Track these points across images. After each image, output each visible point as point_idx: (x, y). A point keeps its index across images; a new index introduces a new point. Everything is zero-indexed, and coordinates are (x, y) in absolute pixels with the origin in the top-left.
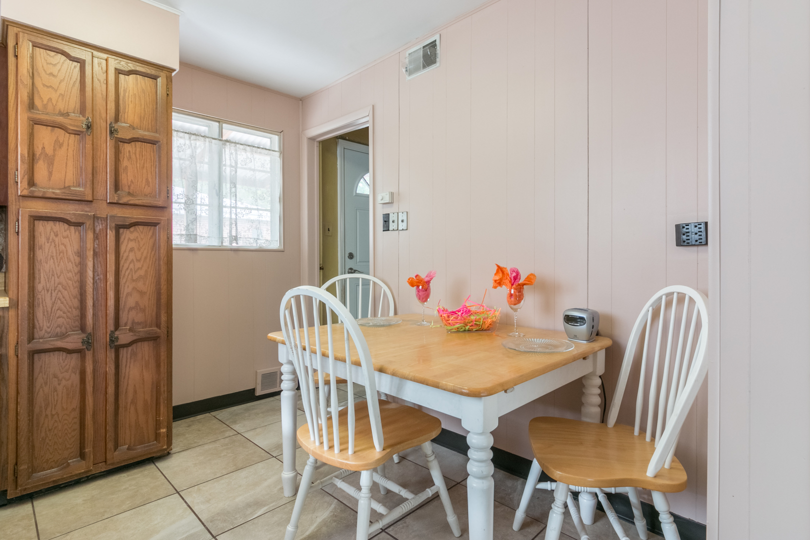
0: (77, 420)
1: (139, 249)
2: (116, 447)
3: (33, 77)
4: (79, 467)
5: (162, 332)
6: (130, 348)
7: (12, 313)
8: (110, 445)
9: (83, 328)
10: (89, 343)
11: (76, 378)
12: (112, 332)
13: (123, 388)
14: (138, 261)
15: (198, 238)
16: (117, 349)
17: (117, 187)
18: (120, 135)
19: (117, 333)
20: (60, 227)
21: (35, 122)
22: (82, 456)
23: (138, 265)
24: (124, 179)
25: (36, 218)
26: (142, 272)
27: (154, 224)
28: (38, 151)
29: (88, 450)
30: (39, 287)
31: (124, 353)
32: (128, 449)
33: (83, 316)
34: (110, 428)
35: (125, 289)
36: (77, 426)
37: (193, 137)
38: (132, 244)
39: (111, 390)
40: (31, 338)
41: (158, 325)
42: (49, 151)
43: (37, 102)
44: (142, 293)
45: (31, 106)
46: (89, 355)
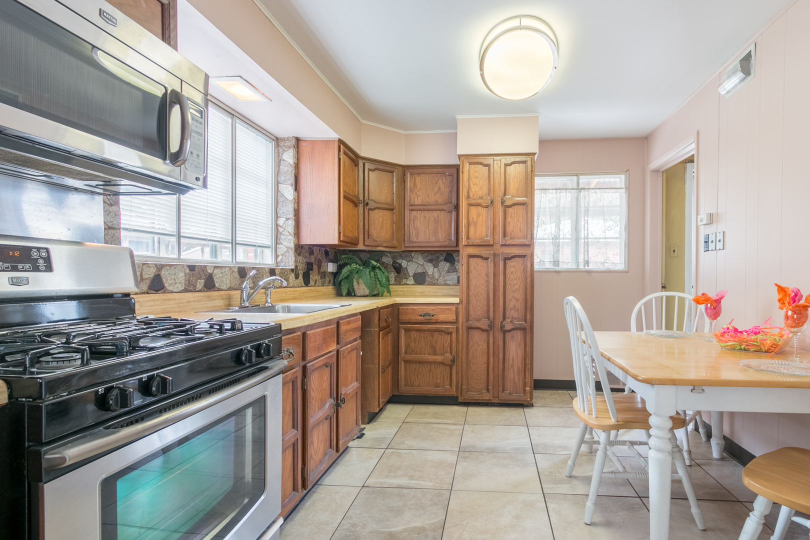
0: (486, 369)
1: (516, 273)
2: (503, 390)
3: (469, 182)
4: (487, 397)
5: (528, 326)
6: (511, 333)
7: (460, 306)
8: (501, 388)
9: (488, 318)
10: (491, 326)
11: (485, 345)
12: (502, 322)
13: (507, 356)
14: (515, 279)
15: (560, 263)
16: (505, 332)
17: (505, 235)
18: (506, 204)
19: (504, 322)
20: (479, 260)
21: (470, 205)
22: (488, 390)
23: (515, 282)
24: (509, 229)
25: (471, 256)
26: (517, 287)
27: (524, 256)
28: (471, 220)
29: (490, 387)
30: (471, 293)
31: (508, 335)
32: (509, 394)
33: (488, 311)
34: (500, 378)
35: (508, 297)
36: (486, 373)
38: (512, 269)
39: (501, 356)
40: (468, 320)
41: (526, 321)
42: (475, 219)
43: (471, 195)
44: (517, 300)
45: (468, 197)
46: (491, 333)
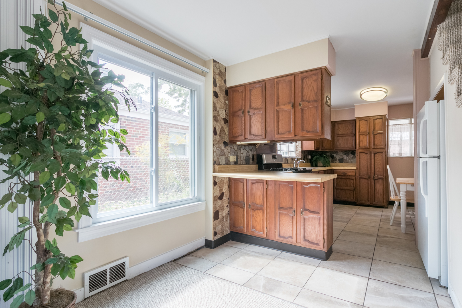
0: (367, 193)
1: (379, 158)
2: (375, 201)
3: (359, 127)
4: (368, 203)
5: (384, 177)
6: (377, 180)
7: (357, 170)
8: (373, 200)
9: (368, 175)
10: (369, 177)
11: (367, 184)
12: (373, 176)
13: (376, 188)
14: (379, 161)
15: (402, 154)
16: (375, 180)
17: (374, 145)
18: (375, 134)
19: (374, 176)
20: (364, 154)
21: (360, 135)
22: (368, 201)
23: (379, 162)
24: (376, 143)
25: (360, 153)
26: (379, 163)
27: (382, 152)
28: (360, 140)
29: (369, 200)
30: (361, 166)
31: (376, 181)
32: (377, 202)
33: (368, 172)
34: (373, 197)
35: (376, 167)
36: (367, 194)
37: (401, 125)
38: (378, 157)
39: (373, 188)
40: (360, 175)
41: (383, 176)
42: (362, 140)
43: (360, 131)
44: (380, 168)
45: (359, 132)
46: (369, 180)
